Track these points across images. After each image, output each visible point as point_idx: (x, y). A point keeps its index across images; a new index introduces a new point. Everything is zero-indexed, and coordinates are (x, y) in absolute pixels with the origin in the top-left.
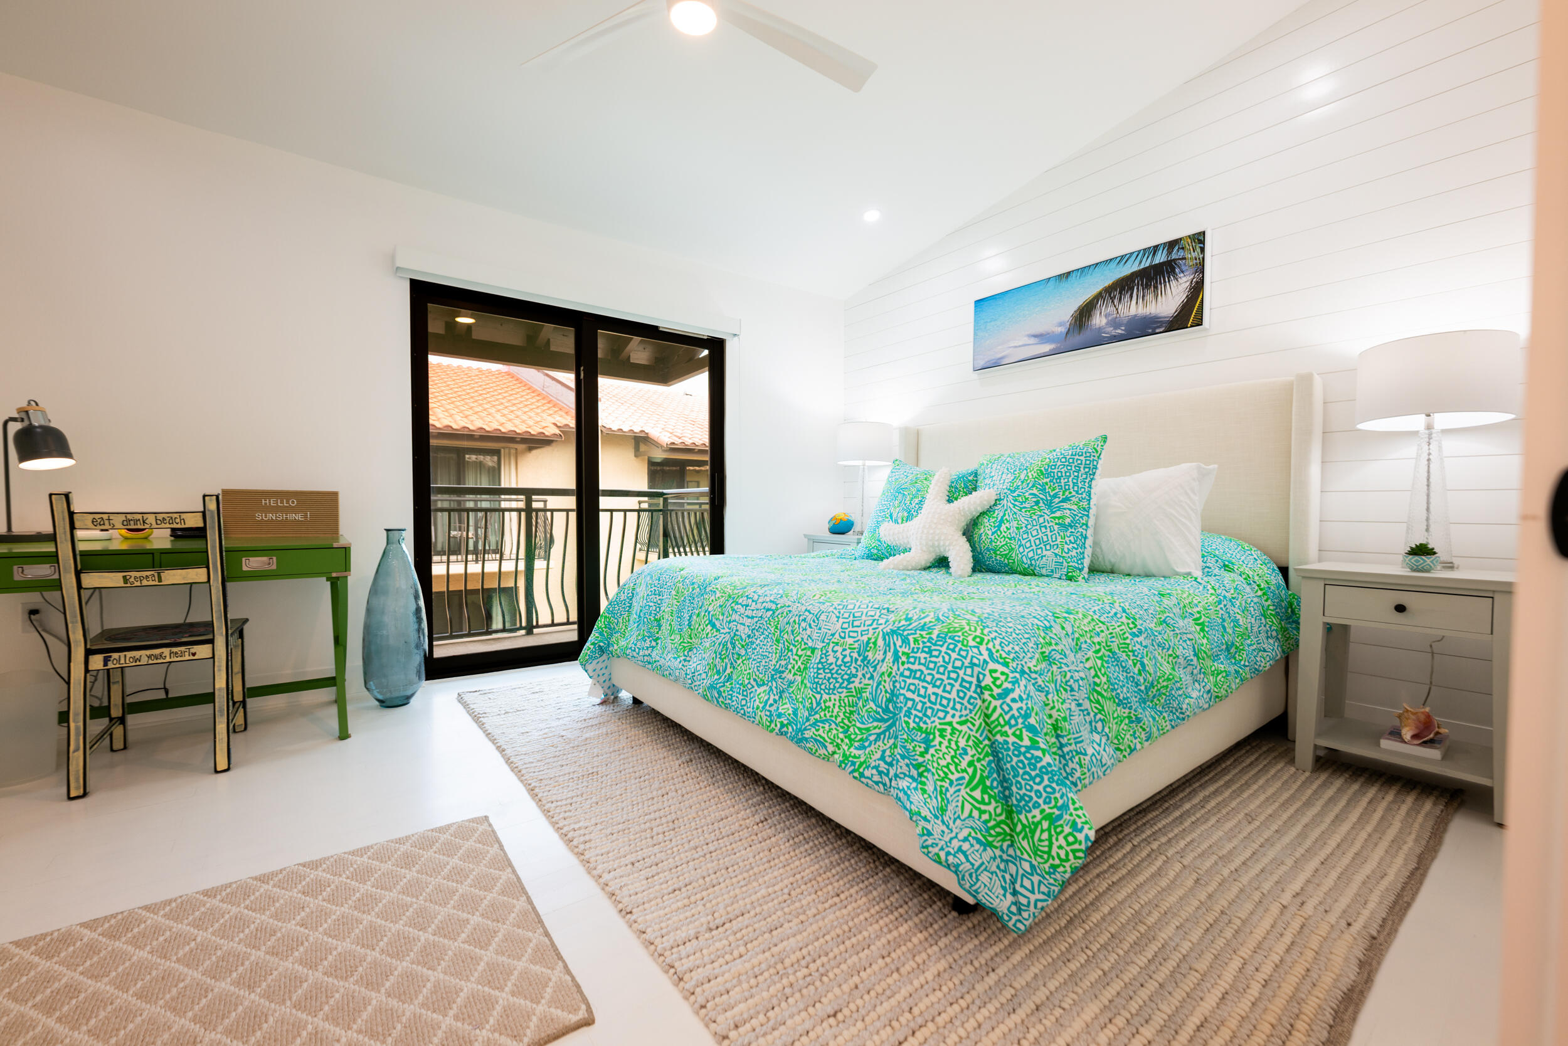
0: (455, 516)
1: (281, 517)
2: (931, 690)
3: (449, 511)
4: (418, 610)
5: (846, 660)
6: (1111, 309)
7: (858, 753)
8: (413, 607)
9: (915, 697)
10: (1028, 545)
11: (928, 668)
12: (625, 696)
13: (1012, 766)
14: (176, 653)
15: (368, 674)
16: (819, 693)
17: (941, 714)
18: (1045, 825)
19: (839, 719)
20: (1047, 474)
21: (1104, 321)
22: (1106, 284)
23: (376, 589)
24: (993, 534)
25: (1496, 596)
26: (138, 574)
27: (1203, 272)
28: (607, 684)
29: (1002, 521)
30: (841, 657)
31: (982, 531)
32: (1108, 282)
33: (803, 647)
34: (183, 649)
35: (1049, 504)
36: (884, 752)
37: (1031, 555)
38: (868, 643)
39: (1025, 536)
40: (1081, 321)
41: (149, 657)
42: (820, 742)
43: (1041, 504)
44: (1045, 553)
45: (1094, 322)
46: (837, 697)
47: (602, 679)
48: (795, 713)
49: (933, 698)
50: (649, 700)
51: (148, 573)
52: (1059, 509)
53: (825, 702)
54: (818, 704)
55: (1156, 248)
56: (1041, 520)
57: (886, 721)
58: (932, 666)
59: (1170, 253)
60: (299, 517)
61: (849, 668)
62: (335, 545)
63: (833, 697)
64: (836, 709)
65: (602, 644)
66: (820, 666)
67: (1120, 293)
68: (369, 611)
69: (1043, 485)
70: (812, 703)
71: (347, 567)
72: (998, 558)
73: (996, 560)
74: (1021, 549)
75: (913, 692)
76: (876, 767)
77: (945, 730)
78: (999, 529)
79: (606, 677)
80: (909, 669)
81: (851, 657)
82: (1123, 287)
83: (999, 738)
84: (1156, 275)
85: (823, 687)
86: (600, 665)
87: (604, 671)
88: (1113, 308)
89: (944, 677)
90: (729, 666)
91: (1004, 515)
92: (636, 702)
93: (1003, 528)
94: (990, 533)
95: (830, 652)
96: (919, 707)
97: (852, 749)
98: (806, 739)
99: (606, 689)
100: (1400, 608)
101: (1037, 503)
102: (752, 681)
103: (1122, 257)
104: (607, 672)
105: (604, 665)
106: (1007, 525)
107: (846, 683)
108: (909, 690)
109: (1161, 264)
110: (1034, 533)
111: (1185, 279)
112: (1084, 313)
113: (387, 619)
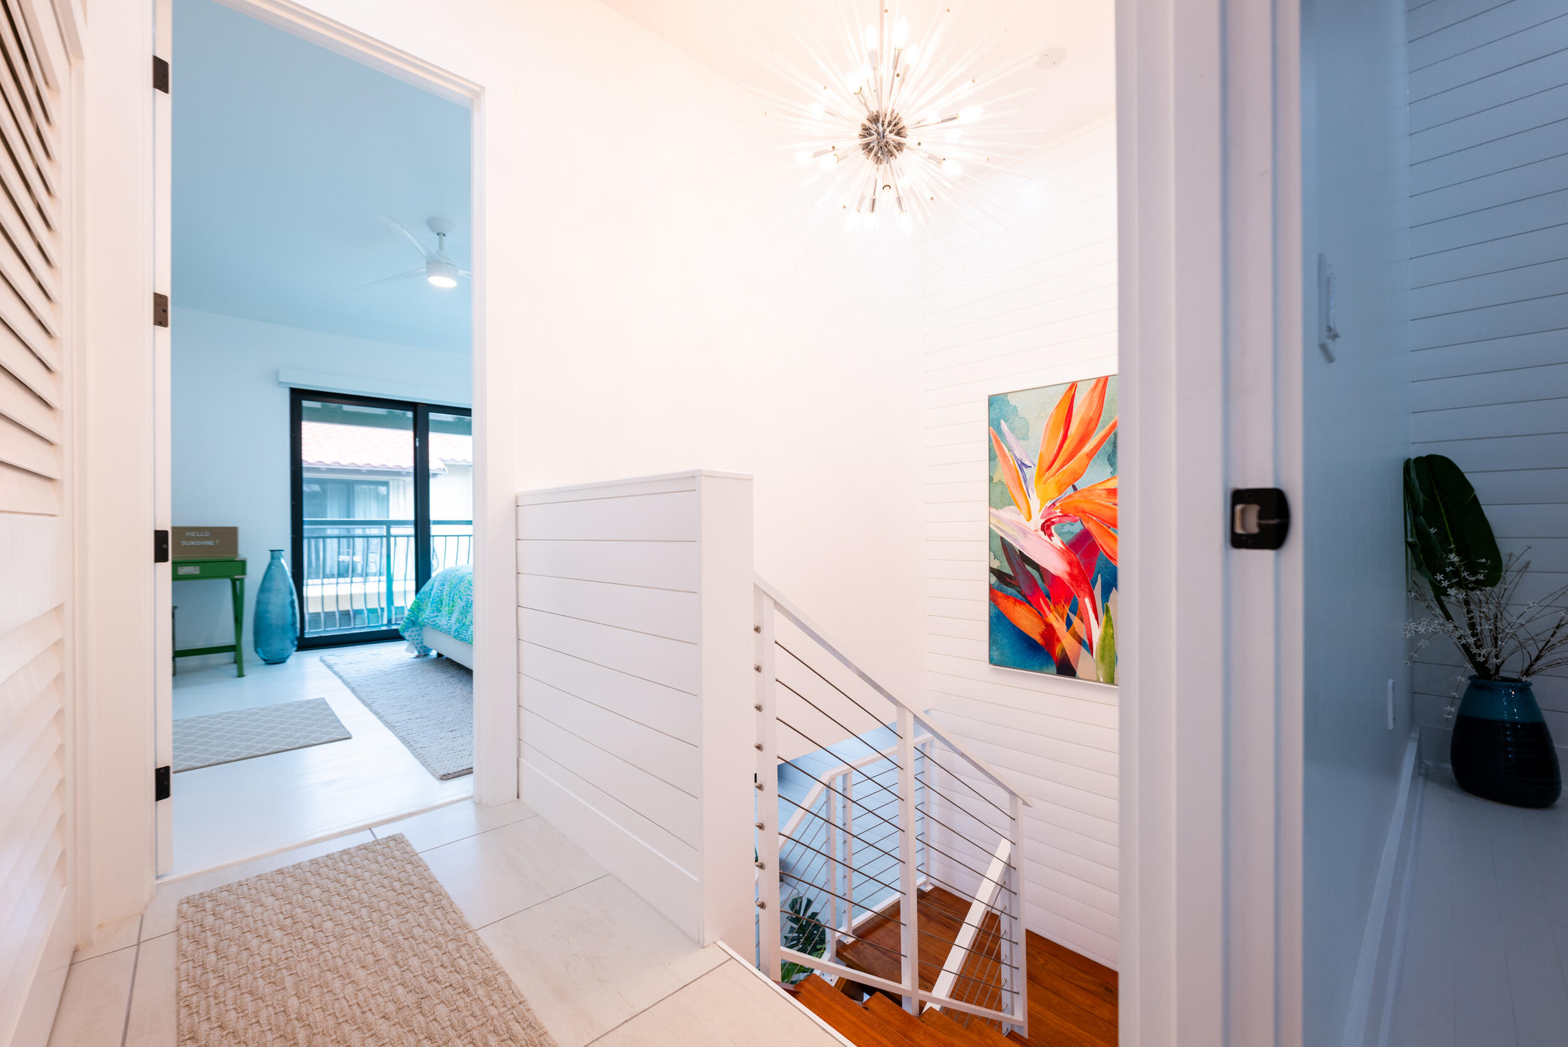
0: (344, 541)
1: (199, 543)
3: (338, 537)
4: (293, 602)
8: (288, 600)
12: (434, 653)
15: (257, 644)
23: (264, 589)
28: (419, 645)
47: (416, 642)
50: (448, 653)
60: (211, 543)
62: (237, 559)
65: (413, 619)
68: (258, 602)
71: (244, 572)
79: (419, 641)
86: (415, 633)
87: (417, 637)
92: (439, 655)
99: (419, 648)
104: (420, 638)
105: (418, 633)
113: (270, 607)
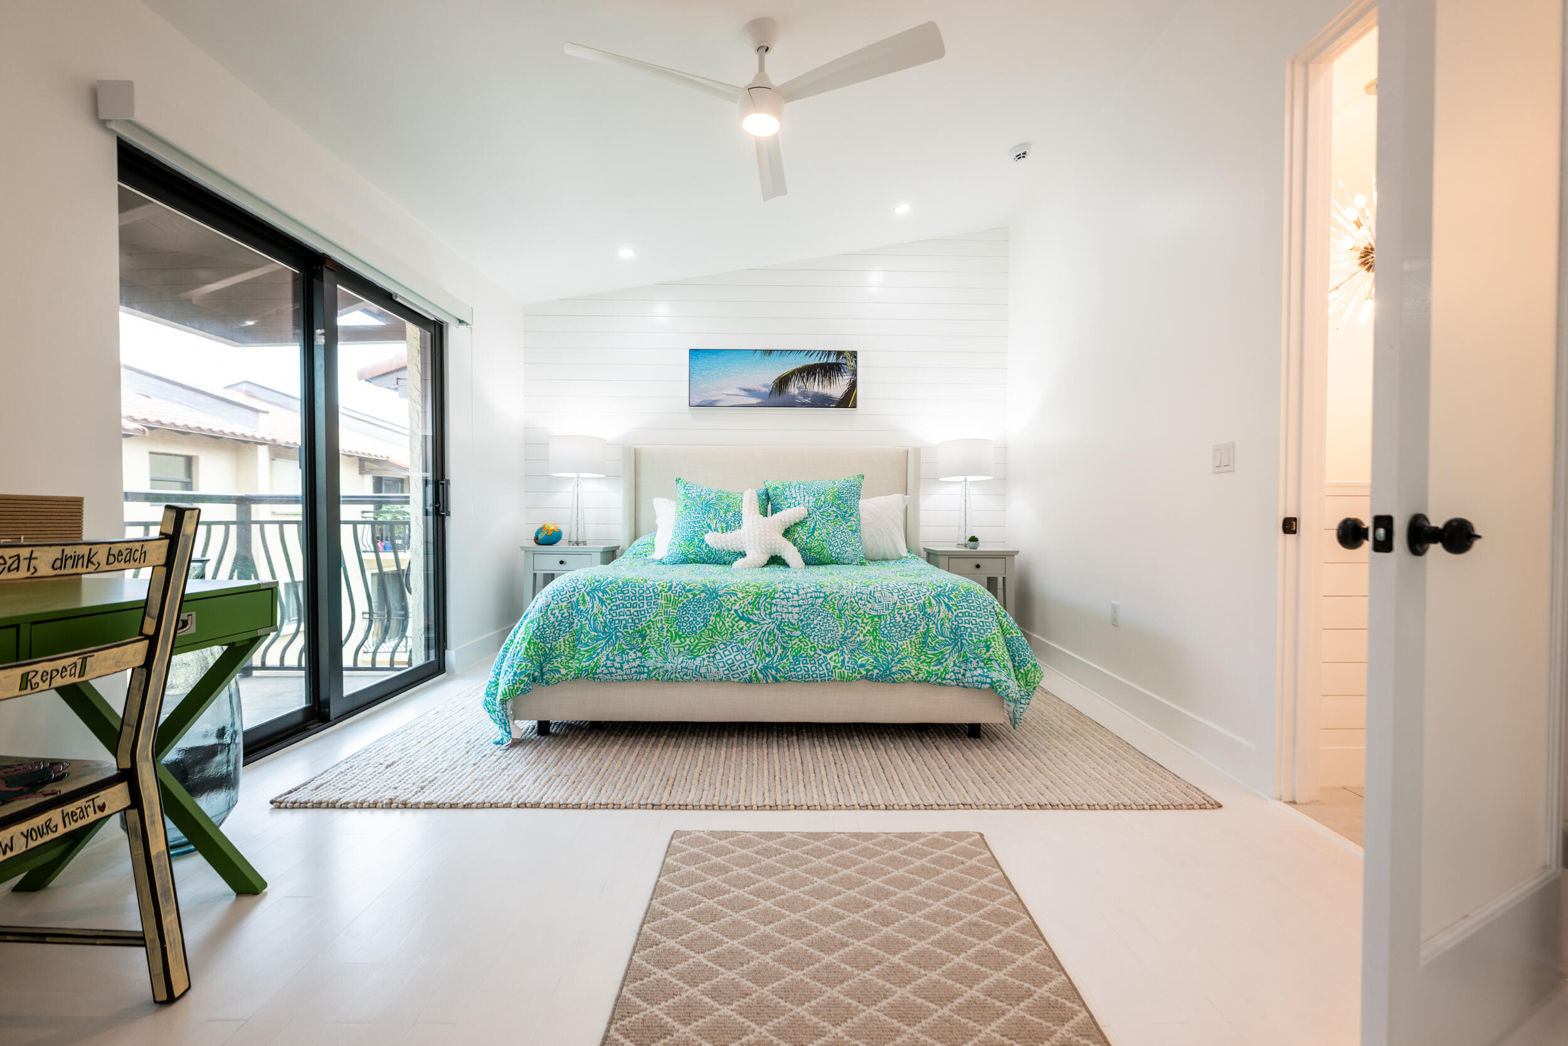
2: (978, 620)
5: (911, 617)
6: (801, 384)
7: (936, 668)
9: (970, 626)
10: (836, 544)
11: (971, 610)
13: (1016, 648)
14: (73, 814)
16: (895, 642)
17: (989, 631)
18: (1033, 669)
19: (913, 654)
20: (840, 498)
21: (797, 392)
22: (798, 367)
24: (807, 538)
25: (1007, 558)
26: (48, 666)
27: (856, 376)
29: (814, 529)
30: (907, 616)
31: (796, 536)
32: (799, 366)
33: (867, 616)
34: (82, 803)
35: (844, 517)
36: (954, 661)
37: (838, 551)
38: (924, 604)
39: (833, 539)
40: (780, 387)
41: (27, 835)
42: (906, 671)
43: (839, 518)
44: (847, 549)
45: (789, 390)
46: (908, 641)
48: (876, 659)
49: (981, 624)
51: (67, 662)
52: (849, 520)
53: (901, 646)
54: (897, 648)
55: (830, 352)
56: (842, 528)
57: (951, 644)
58: (972, 608)
59: (838, 358)
61: (915, 621)
63: (905, 642)
64: (910, 649)
66: (891, 625)
67: (808, 375)
69: (839, 505)
70: (892, 649)
72: (812, 555)
73: (810, 556)
74: (831, 548)
75: (969, 624)
76: (953, 671)
77: (994, 638)
78: (813, 535)
80: (960, 612)
81: (916, 614)
82: (809, 371)
83: (1008, 636)
84: (830, 369)
85: (897, 637)
88: (802, 384)
89: (982, 612)
90: (779, 647)
91: (816, 525)
93: (816, 533)
94: (805, 537)
95: (897, 615)
96: (976, 630)
97: (931, 667)
98: (894, 673)
100: (978, 566)
101: (837, 517)
102: (818, 651)
103: (809, 351)
106: (819, 532)
107: (914, 631)
108: (965, 623)
109: (833, 364)
110: (839, 537)
111: (846, 377)
112: (783, 383)
